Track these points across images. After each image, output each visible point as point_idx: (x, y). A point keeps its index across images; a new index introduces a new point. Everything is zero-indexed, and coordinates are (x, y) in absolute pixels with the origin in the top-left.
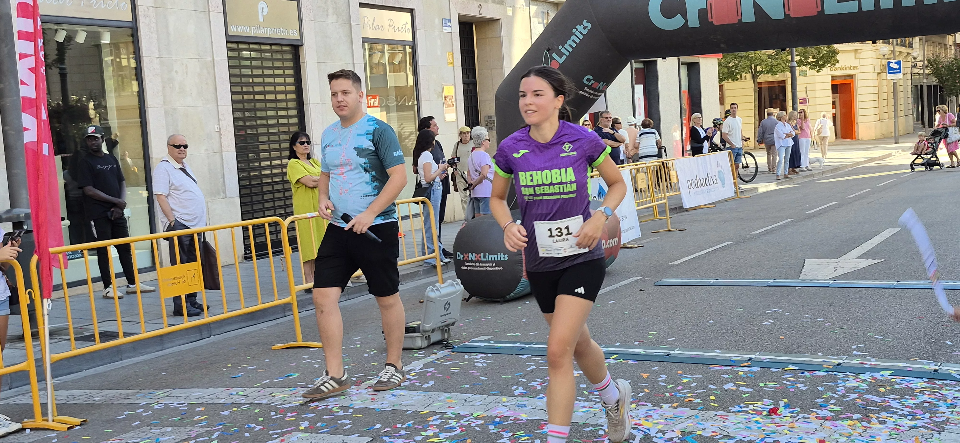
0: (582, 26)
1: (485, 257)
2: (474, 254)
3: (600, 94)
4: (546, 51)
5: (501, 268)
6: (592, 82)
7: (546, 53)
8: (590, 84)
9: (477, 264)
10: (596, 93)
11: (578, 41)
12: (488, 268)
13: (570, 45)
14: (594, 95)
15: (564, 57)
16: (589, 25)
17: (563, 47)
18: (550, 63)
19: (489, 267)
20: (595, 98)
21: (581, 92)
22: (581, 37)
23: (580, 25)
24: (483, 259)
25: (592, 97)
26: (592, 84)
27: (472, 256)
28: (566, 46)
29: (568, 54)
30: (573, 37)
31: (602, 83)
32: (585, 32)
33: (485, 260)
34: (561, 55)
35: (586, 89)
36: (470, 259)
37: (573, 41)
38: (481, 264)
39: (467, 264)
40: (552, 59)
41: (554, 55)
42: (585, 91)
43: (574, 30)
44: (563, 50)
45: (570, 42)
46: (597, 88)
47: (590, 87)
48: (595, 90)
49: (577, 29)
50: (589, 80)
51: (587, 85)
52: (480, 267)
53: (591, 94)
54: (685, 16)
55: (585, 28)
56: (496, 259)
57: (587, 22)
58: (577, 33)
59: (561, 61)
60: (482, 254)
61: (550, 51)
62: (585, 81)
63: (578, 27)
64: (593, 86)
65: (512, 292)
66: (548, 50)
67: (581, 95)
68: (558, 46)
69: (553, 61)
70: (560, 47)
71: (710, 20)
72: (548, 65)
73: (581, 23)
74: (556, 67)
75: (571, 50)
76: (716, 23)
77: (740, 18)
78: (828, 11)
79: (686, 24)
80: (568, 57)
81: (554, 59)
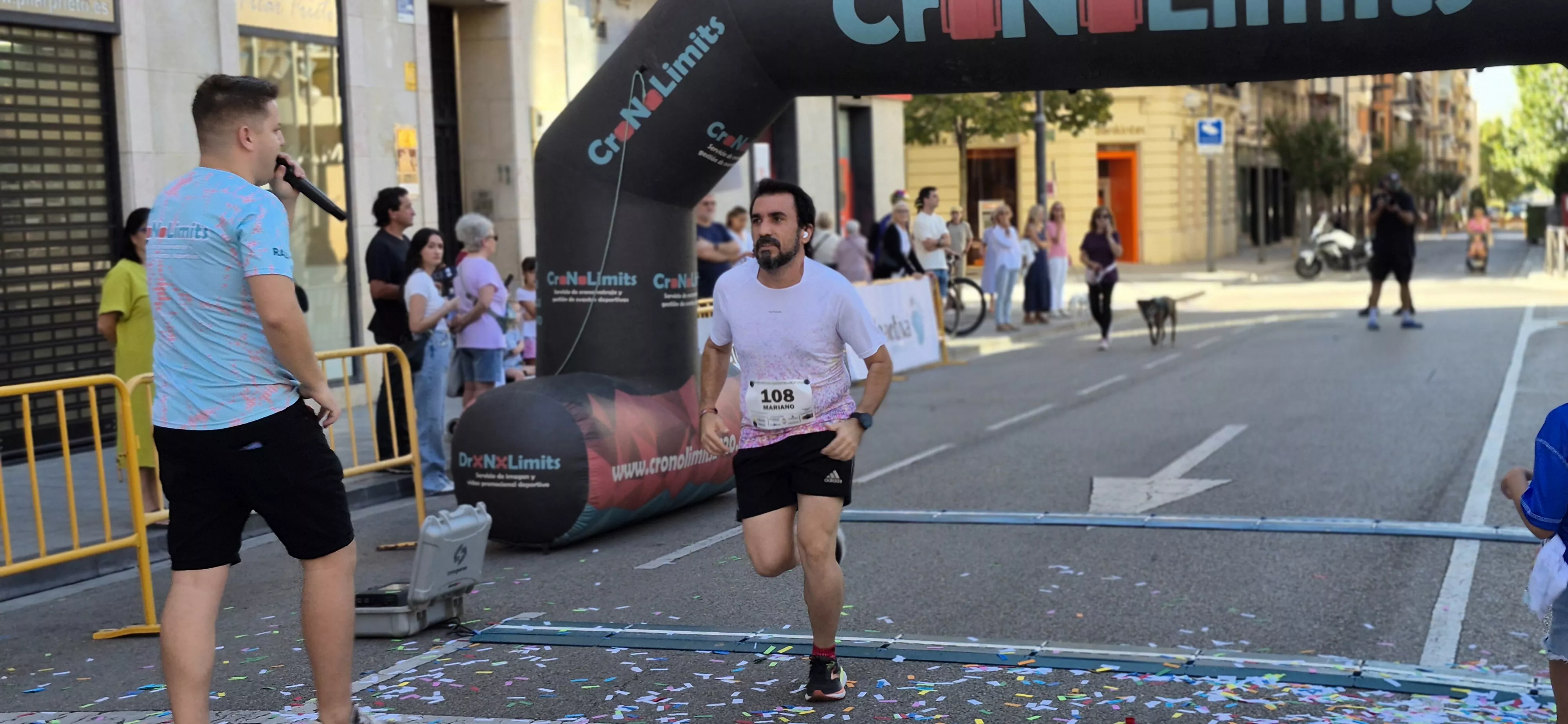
0: (708, 29)
1: (515, 462)
2: (494, 456)
3: (735, 158)
4: (637, 72)
5: (547, 485)
6: (724, 134)
7: (638, 76)
8: (719, 139)
9: (500, 476)
10: (729, 157)
11: (699, 56)
12: (521, 485)
13: (684, 64)
14: (726, 160)
15: (672, 86)
16: (721, 28)
17: (671, 65)
18: (644, 95)
19: (524, 481)
20: (727, 164)
21: (701, 153)
22: (706, 49)
23: (704, 27)
24: (511, 467)
25: (721, 163)
26: (723, 138)
27: (489, 461)
28: (677, 64)
29: (679, 79)
30: (690, 49)
31: (741, 137)
32: (713, 39)
33: (515, 468)
34: (666, 80)
35: (711, 147)
36: (486, 466)
37: (691, 55)
38: (508, 477)
39: (479, 476)
40: (649, 87)
41: (654, 81)
42: (709, 152)
43: (692, 36)
44: (671, 72)
45: (684, 57)
46: (732, 147)
47: (719, 145)
48: (728, 150)
49: (698, 34)
50: (717, 130)
51: (713, 141)
52: (505, 481)
53: (720, 158)
54: (899, 20)
55: (713, 31)
56: (538, 467)
57: (717, 21)
58: (698, 42)
59: (666, 91)
60: (511, 457)
61: (646, 72)
62: (710, 132)
63: (700, 29)
64: (725, 143)
65: (566, 531)
66: (642, 70)
67: (702, 157)
68: (661, 63)
69: (651, 92)
70: (665, 66)
71: (945, 30)
72: (640, 99)
73: (706, 23)
74: (656, 103)
75: (685, 72)
76: (954, 36)
77: (998, 29)
78: (1155, 25)
79: (901, 33)
80: (679, 85)
81: (652, 87)
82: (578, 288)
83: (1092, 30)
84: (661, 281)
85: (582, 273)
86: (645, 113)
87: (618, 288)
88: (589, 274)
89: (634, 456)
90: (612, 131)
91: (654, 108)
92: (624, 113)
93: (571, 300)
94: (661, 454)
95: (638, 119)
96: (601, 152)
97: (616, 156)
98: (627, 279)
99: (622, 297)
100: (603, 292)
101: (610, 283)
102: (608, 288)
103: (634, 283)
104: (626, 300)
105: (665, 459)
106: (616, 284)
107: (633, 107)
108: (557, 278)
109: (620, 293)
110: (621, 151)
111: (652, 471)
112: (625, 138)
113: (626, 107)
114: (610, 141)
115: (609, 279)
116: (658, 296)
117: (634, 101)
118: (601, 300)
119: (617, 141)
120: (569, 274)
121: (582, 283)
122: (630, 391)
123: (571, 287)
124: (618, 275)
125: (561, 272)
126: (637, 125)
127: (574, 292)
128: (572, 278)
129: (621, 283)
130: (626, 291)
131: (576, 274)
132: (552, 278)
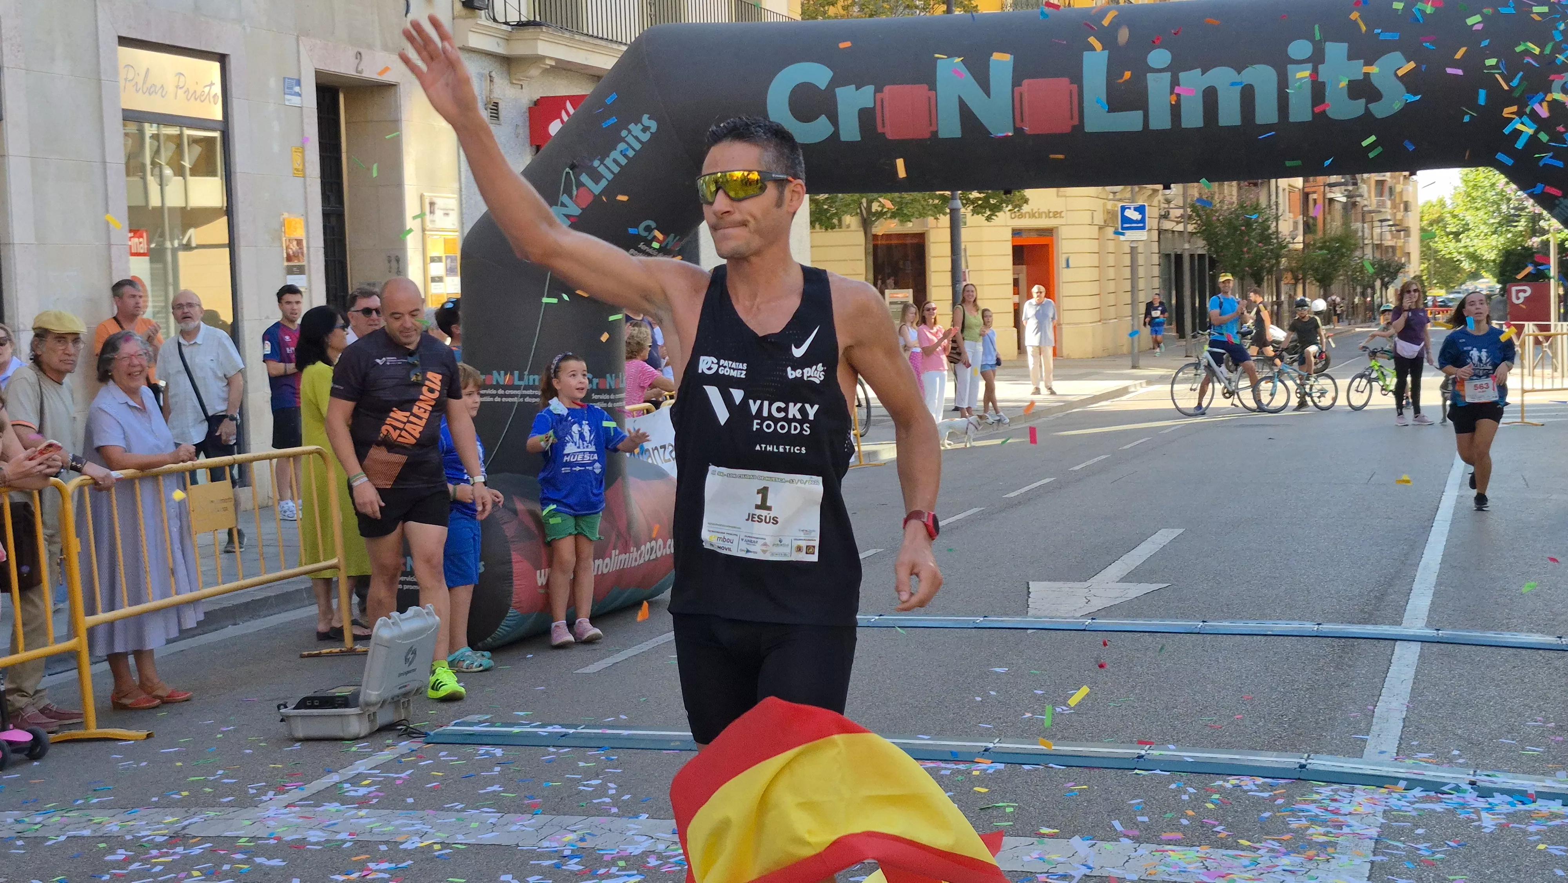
0: (640, 126)
4: (567, 170)
6: (655, 232)
7: (568, 173)
8: (652, 238)
11: (631, 154)
13: (615, 161)
15: (604, 183)
16: (653, 125)
17: (602, 163)
18: (575, 193)
22: (638, 147)
23: (636, 124)
27: (412, 564)
28: (608, 161)
29: (610, 176)
30: (622, 146)
31: (674, 236)
32: (645, 137)
34: (596, 177)
36: (408, 569)
37: (624, 154)
40: (580, 184)
41: (584, 178)
43: (624, 133)
44: (602, 169)
45: (615, 154)
46: (666, 246)
47: (652, 244)
48: (659, 249)
49: (630, 132)
50: (649, 229)
51: (646, 240)
54: (833, 118)
55: (645, 129)
57: (650, 118)
58: (630, 139)
59: (597, 189)
61: (577, 170)
62: (642, 231)
63: (631, 127)
64: (658, 242)
65: (489, 635)
66: (572, 167)
68: (592, 161)
69: (582, 189)
70: (596, 163)
71: (880, 129)
72: (571, 197)
73: (638, 120)
74: (587, 200)
75: (616, 169)
76: (891, 134)
77: (933, 128)
78: (1091, 126)
79: (836, 132)
80: (611, 182)
81: (583, 185)
82: (504, 387)
83: (1028, 131)
85: (509, 373)
86: (577, 212)
88: (516, 374)
91: (586, 206)
92: (557, 211)
93: (502, 399)
95: (571, 217)
100: (526, 392)
102: (534, 388)
107: (563, 205)
108: (484, 377)
113: (558, 205)
115: (533, 379)
117: (565, 198)
118: (523, 400)
120: (496, 373)
121: (510, 383)
123: (497, 386)
125: (488, 371)
126: (568, 224)
127: (505, 392)
128: (499, 377)
131: (503, 373)
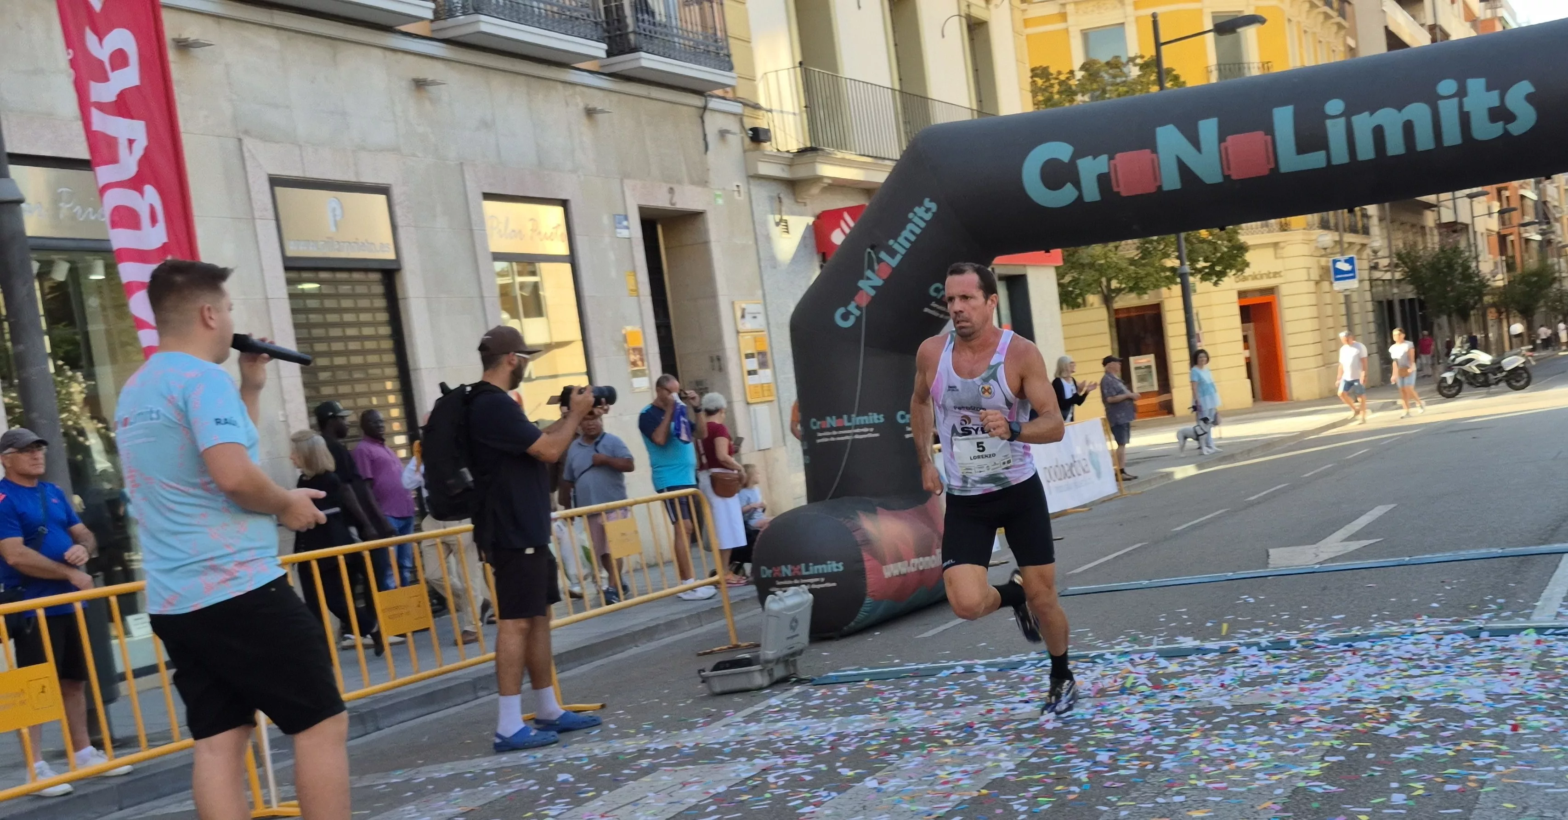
0: (923, 209)
1: (807, 569)
2: (788, 566)
4: (869, 250)
5: (834, 584)
6: (944, 292)
7: (869, 253)
8: (939, 297)
9: (796, 581)
11: (918, 231)
12: (814, 586)
13: (906, 239)
15: (899, 257)
16: (933, 206)
17: (896, 241)
18: (876, 267)
19: (816, 583)
21: (926, 310)
22: (923, 225)
23: (920, 207)
24: (805, 573)
26: (944, 296)
27: (786, 570)
28: (901, 240)
29: (903, 251)
30: (910, 226)
32: (928, 216)
33: (808, 573)
34: (892, 253)
35: (934, 304)
36: (785, 575)
37: (912, 232)
38: (803, 581)
39: (778, 583)
40: (880, 261)
41: (883, 255)
42: (933, 308)
44: (896, 247)
45: (905, 233)
47: (941, 301)
49: (915, 214)
50: (938, 290)
51: (936, 299)
52: (801, 584)
54: (1077, 185)
55: (928, 210)
56: (826, 571)
58: (916, 220)
59: (894, 262)
60: (802, 566)
61: (876, 249)
62: (932, 293)
63: (917, 209)
64: (945, 299)
65: (852, 620)
66: (872, 248)
67: (927, 313)
68: (888, 241)
69: (882, 264)
70: (891, 242)
71: (1115, 189)
72: (873, 271)
73: (921, 204)
74: (886, 273)
75: (908, 245)
76: (1124, 193)
77: (1158, 184)
78: (1284, 168)
79: (1080, 197)
80: (904, 256)
81: (882, 260)
82: (838, 429)
83: (1234, 177)
84: (903, 417)
85: (839, 417)
86: (879, 282)
87: (869, 426)
88: (845, 417)
89: (899, 559)
90: (852, 299)
91: (885, 277)
92: (861, 284)
93: (833, 439)
94: (918, 556)
95: (874, 287)
96: (845, 317)
97: (858, 319)
98: (876, 418)
99: (873, 433)
100: (858, 430)
101: (862, 423)
102: (861, 426)
103: (882, 420)
104: (877, 435)
105: (921, 559)
106: (867, 422)
107: (868, 279)
108: (819, 423)
109: (872, 430)
110: (861, 315)
111: (913, 570)
112: (864, 304)
113: (862, 278)
114: (852, 307)
115: (862, 419)
116: (902, 429)
117: (869, 273)
118: (857, 437)
119: (858, 307)
120: (828, 418)
121: (841, 425)
122: (888, 508)
123: (831, 429)
124: (867, 415)
125: (822, 418)
126: (872, 293)
127: (835, 433)
128: (832, 421)
129: (871, 422)
130: (876, 427)
131: (834, 417)
132: (815, 424)
